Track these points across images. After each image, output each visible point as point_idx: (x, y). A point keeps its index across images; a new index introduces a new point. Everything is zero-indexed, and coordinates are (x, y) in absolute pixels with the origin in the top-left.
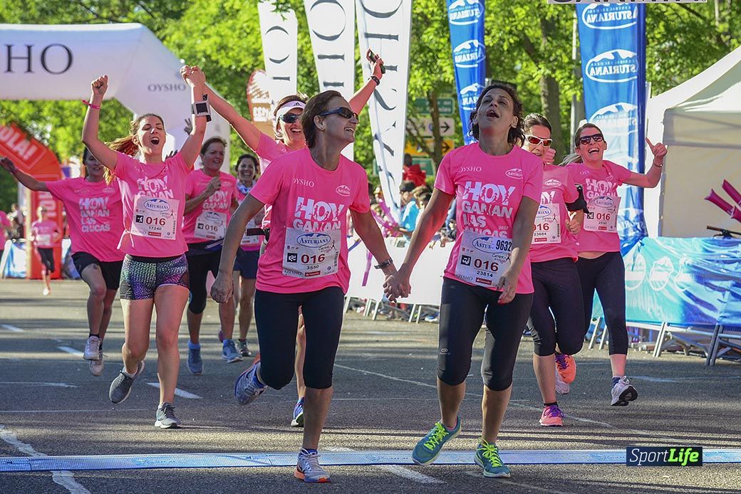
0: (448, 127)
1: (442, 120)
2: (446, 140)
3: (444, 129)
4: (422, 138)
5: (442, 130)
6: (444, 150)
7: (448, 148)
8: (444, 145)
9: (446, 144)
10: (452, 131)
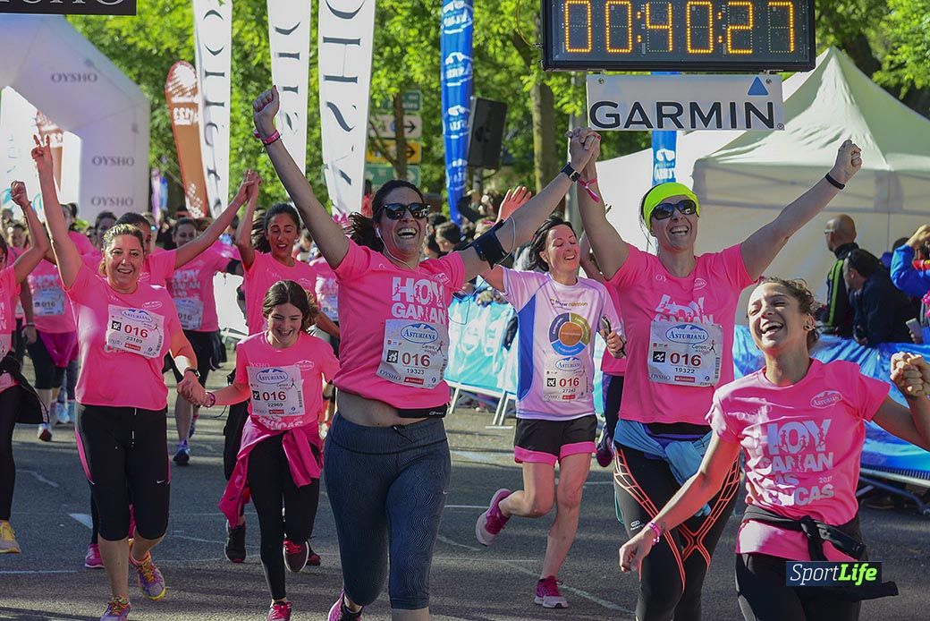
0: (413, 127)
1: (407, 120)
2: (411, 142)
3: (409, 129)
4: (381, 139)
5: (407, 130)
6: (409, 154)
7: (413, 152)
8: (409, 150)
9: (411, 148)
10: (418, 132)
